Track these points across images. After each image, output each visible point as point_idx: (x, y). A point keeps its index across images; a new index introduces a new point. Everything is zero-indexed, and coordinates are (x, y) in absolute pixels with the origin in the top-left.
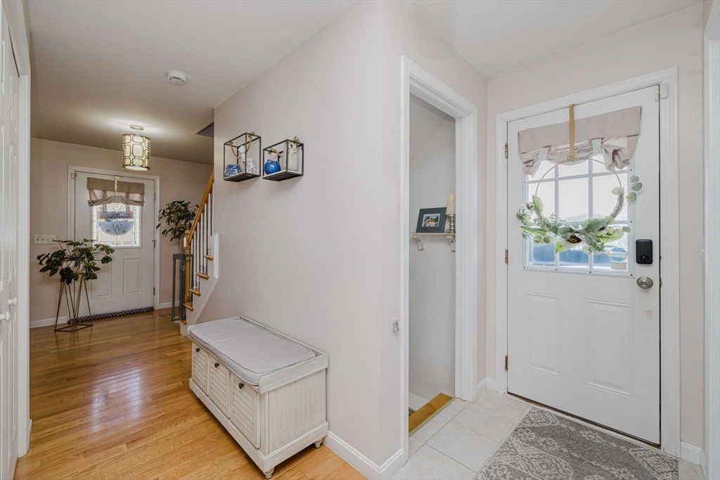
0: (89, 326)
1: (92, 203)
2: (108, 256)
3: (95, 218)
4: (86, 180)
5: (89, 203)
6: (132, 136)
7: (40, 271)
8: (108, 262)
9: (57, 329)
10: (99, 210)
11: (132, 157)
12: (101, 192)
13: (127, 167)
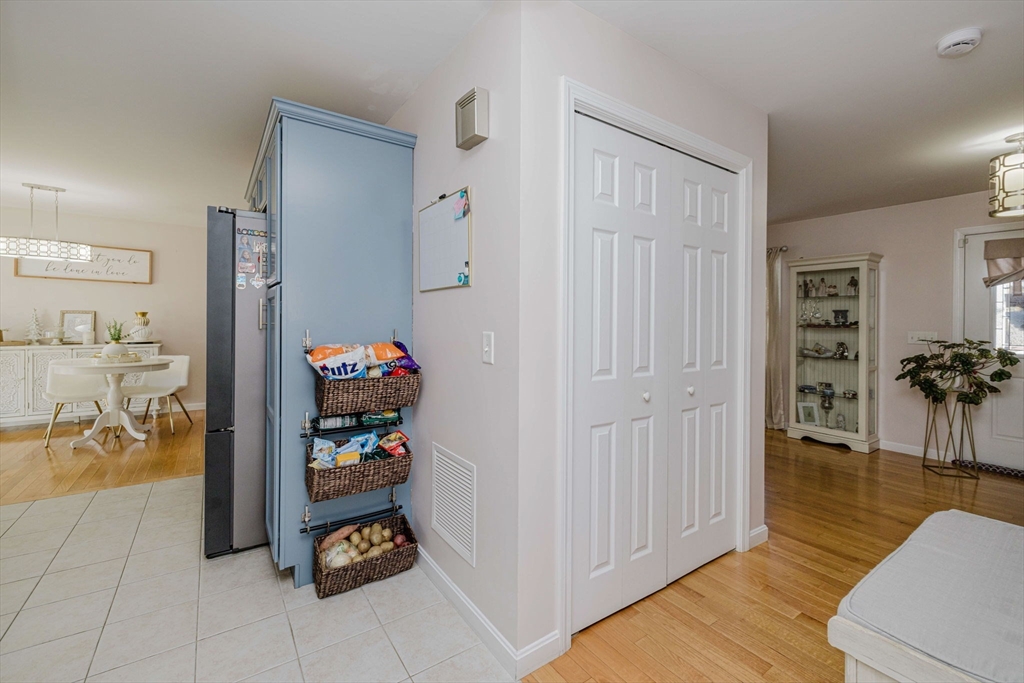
0: (972, 477)
1: (990, 282)
2: (1007, 369)
3: (999, 306)
4: (983, 245)
5: (985, 282)
6: (1002, 158)
7: (897, 379)
8: (1001, 379)
9: (926, 465)
10: (1006, 292)
11: (1002, 195)
12: (1010, 260)
13: (998, 215)
